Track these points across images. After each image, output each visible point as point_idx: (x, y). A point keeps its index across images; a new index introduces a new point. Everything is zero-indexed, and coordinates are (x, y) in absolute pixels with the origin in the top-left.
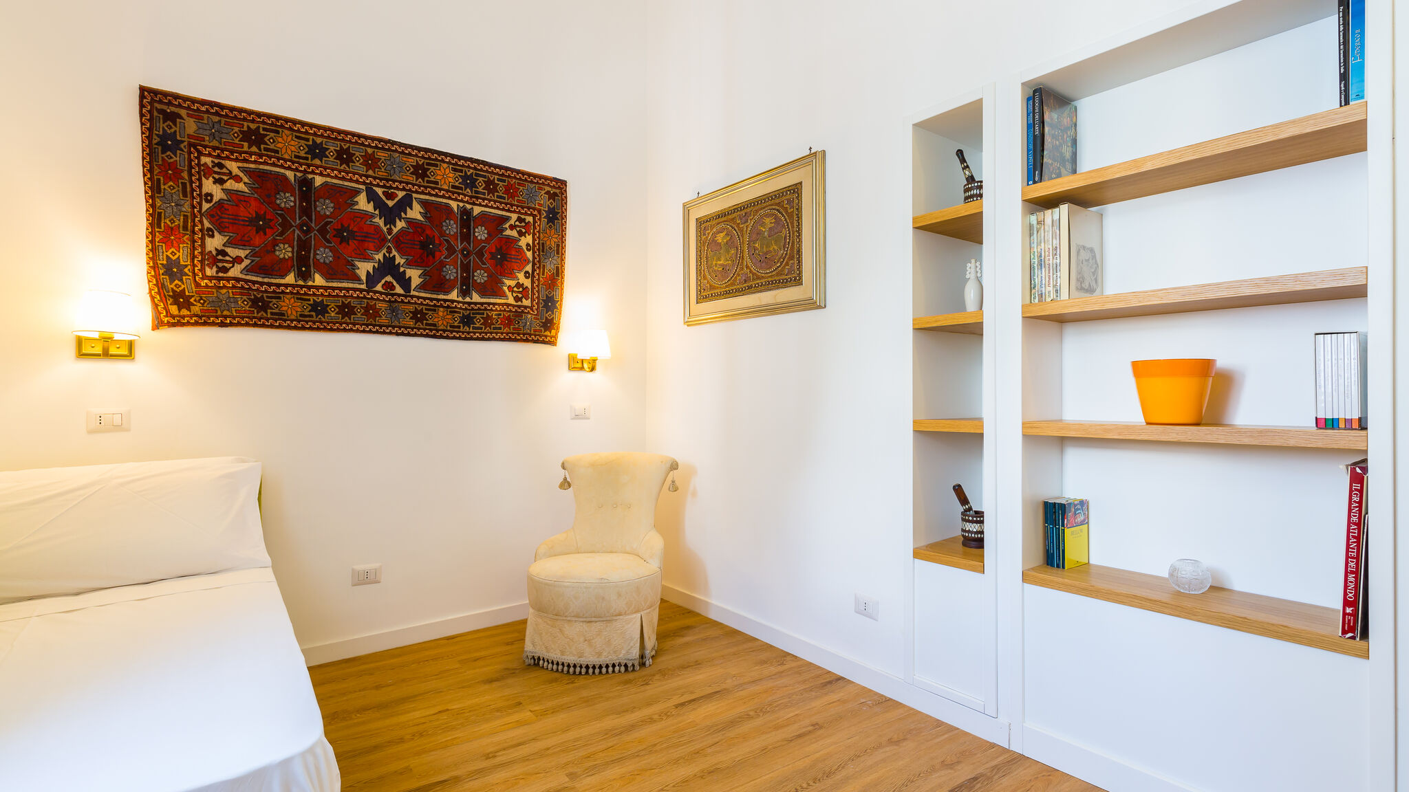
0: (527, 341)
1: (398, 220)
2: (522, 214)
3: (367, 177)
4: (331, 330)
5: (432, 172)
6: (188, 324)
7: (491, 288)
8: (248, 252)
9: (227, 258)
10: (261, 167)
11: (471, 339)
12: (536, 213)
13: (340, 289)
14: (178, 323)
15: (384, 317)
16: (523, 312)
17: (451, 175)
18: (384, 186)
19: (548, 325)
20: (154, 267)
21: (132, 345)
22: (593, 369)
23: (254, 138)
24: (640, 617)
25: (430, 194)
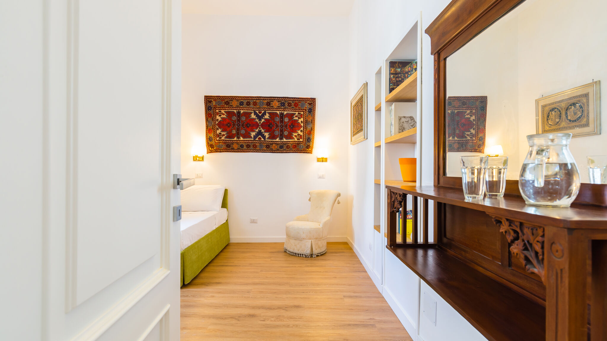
0: (301, 152)
1: (262, 119)
2: (300, 112)
3: (254, 108)
4: (245, 152)
5: (272, 103)
6: (213, 152)
7: (290, 137)
8: (226, 133)
9: (221, 135)
10: (229, 110)
11: (283, 153)
12: (304, 110)
13: (247, 141)
14: (211, 152)
15: (258, 148)
16: (300, 143)
17: (277, 103)
18: (259, 110)
19: (308, 147)
20: (207, 139)
21: (203, 158)
22: (326, 161)
23: (227, 103)
24: (312, 241)
25: (271, 110)
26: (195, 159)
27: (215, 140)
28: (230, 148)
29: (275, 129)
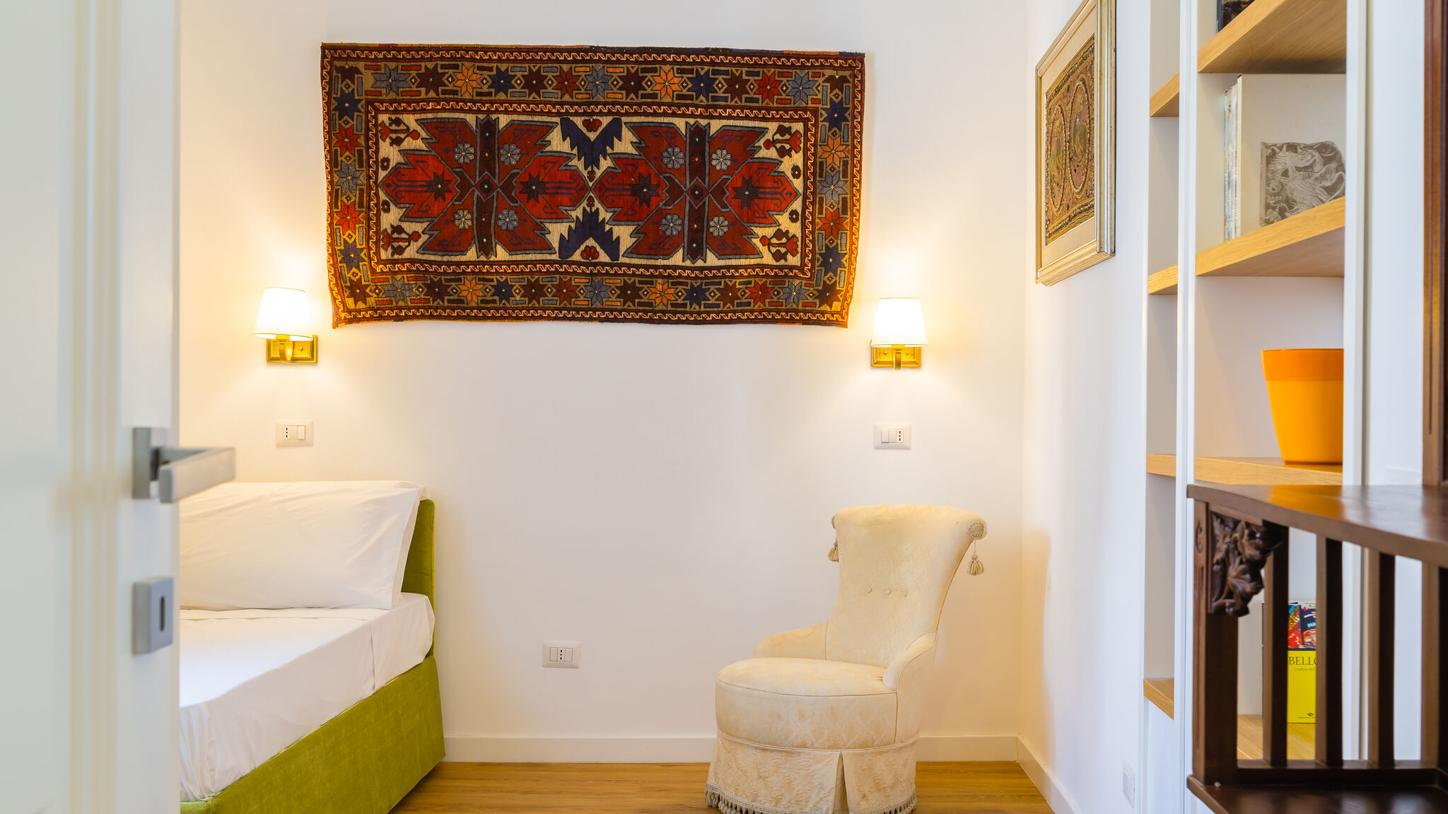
0: (792, 321)
1: (601, 159)
2: (785, 120)
3: (562, 104)
4: (518, 318)
5: (649, 80)
6: (364, 319)
7: (737, 243)
8: (425, 225)
9: (404, 236)
10: (440, 115)
11: (704, 322)
12: (809, 115)
13: (525, 263)
14: (354, 318)
15: (582, 298)
16: (786, 276)
17: (676, 80)
18: (585, 114)
19: (827, 293)
20: (333, 255)
21: (313, 346)
22: (916, 364)
23: (432, 80)
24: (841, 757)
25: (646, 114)
26: (278, 352)
28: (446, 298)
29: (665, 205)
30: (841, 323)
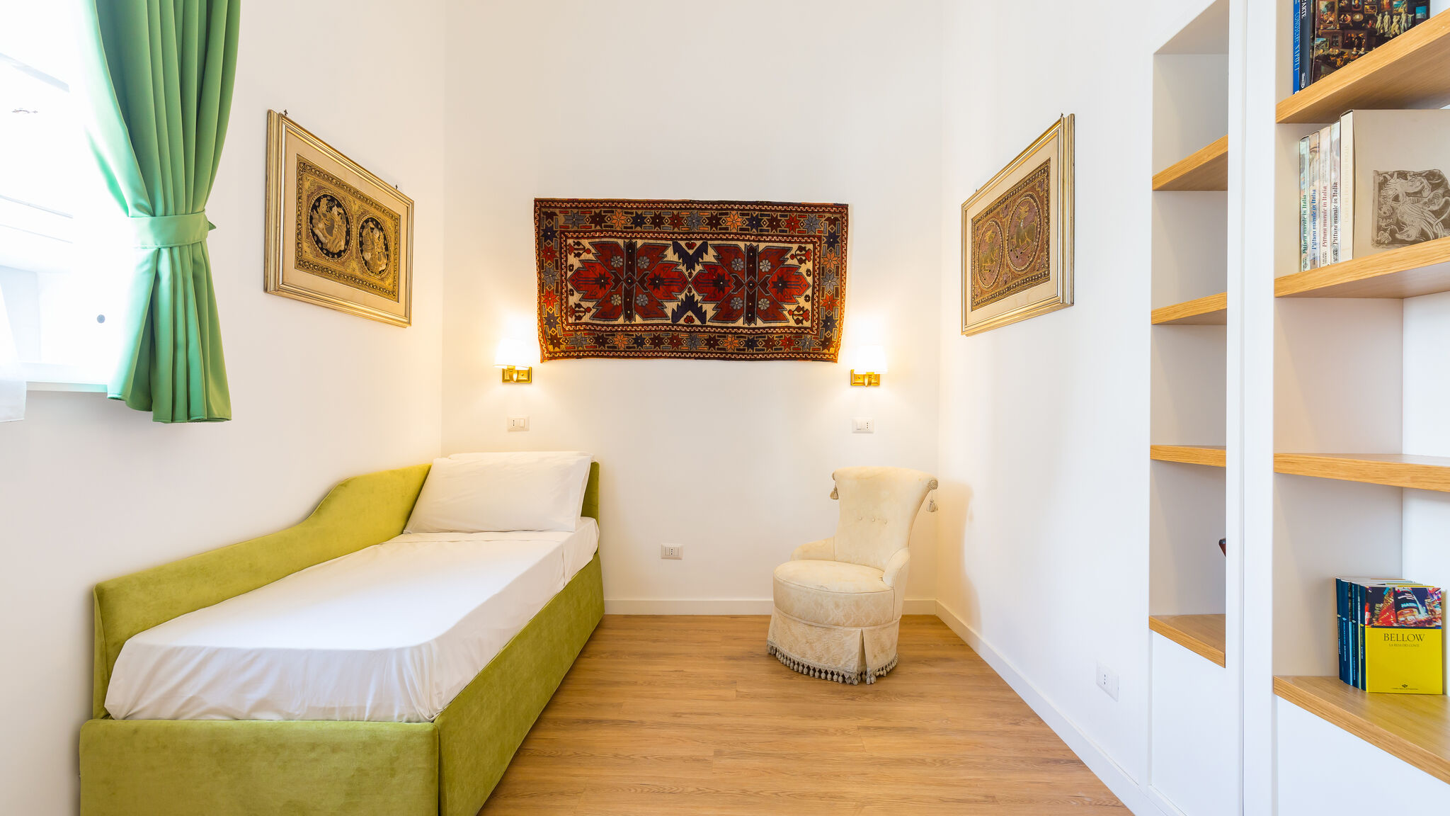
0: (806, 359)
1: (696, 265)
2: (803, 243)
3: (673, 233)
4: (648, 357)
5: (724, 220)
6: (559, 357)
7: (774, 314)
8: (594, 303)
9: (582, 309)
10: (603, 240)
11: (755, 359)
12: (816, 240)
13: (652, 325)
14: (553, 357)
15: (685, 345)
16: (803, 332)
17: (740, 220)
18: (687, 239)
19: (827, 343)
20: (541, 320)
21: (529, 373)
22: (877, 384)
23: (598, 219)
24: (862, 633)
25: (722, 239)
26: (508, 376)
27: (563, 323)
28: (606, 345)
29: (733, 291)
30: (834, 361)
